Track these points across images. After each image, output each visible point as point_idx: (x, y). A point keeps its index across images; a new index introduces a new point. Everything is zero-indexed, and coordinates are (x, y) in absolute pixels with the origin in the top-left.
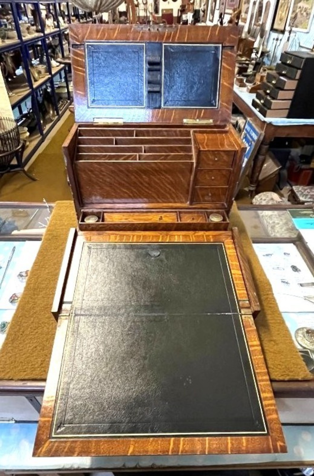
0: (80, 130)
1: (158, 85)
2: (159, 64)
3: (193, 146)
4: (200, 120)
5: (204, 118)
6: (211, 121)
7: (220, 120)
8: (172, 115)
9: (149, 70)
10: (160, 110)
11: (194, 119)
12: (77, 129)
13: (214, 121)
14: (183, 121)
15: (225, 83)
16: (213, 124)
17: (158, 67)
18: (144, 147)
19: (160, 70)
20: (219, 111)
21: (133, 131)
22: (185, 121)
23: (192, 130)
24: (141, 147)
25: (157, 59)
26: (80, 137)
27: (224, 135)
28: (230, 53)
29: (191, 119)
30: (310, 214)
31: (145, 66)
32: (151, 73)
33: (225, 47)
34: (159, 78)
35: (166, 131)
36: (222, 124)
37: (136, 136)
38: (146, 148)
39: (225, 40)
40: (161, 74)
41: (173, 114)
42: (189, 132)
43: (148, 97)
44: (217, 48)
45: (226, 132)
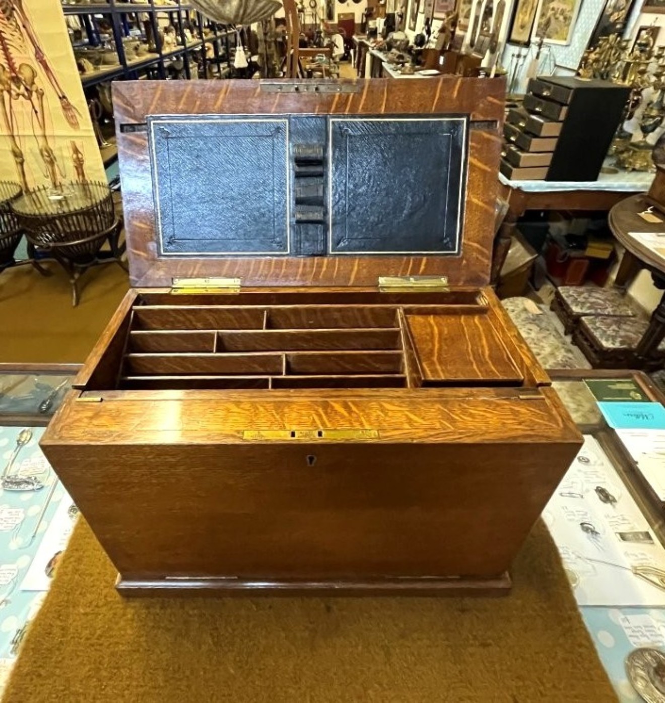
0: (136, 312)
1: (319, 208)
2: (322, 162)
3: (404, 351)
4: (416, 280)
5: (427, 274)
6: (444, 280)
7: (463, 278)
8: (352, 270)
9: (298, 176)
10: (326, 260)
11: (403, 276)
12: (131, 310)
13: (449, 281)
14: (378, 283)
15: (475, 201)
16: (447, 290)
17: (319, 169)
18: (286, 356)
19: (322, 175)
20: (462, 258)
21: (262, 311)
22: (382, 280)
23: (400, 310)
24: (279, 356)
25: (317, 153)
26: (133, 332)
27: (476, 319)
28: (486, 135)
29: (396, 276)
30: (629, 391)
31: (289, 168)
32: (303, 182)
33: (473, 122)
34: (321, 193)
35: (340, 310)
36: (470, 289)
37: (268, 327)
38: (291, 360)
39: (473, 107)
40: (325, 184)
41: (356, 268)
42: (394, 311)
43: (297, 233)
44: (456, 126)
45: (482, 311)
